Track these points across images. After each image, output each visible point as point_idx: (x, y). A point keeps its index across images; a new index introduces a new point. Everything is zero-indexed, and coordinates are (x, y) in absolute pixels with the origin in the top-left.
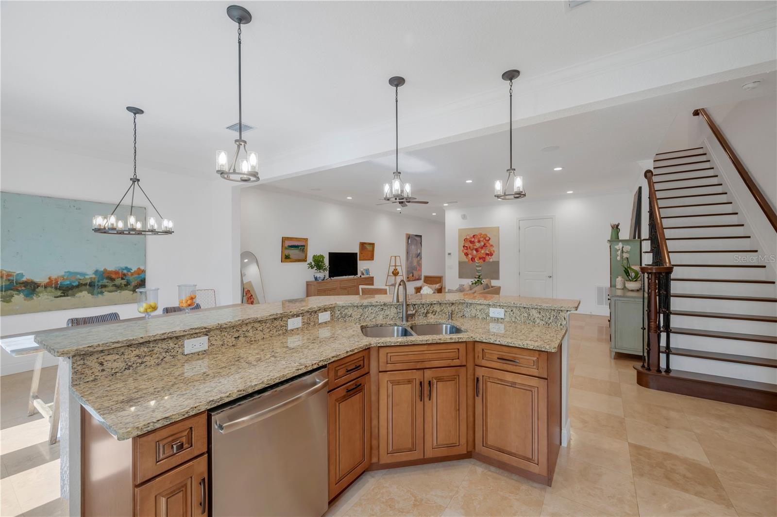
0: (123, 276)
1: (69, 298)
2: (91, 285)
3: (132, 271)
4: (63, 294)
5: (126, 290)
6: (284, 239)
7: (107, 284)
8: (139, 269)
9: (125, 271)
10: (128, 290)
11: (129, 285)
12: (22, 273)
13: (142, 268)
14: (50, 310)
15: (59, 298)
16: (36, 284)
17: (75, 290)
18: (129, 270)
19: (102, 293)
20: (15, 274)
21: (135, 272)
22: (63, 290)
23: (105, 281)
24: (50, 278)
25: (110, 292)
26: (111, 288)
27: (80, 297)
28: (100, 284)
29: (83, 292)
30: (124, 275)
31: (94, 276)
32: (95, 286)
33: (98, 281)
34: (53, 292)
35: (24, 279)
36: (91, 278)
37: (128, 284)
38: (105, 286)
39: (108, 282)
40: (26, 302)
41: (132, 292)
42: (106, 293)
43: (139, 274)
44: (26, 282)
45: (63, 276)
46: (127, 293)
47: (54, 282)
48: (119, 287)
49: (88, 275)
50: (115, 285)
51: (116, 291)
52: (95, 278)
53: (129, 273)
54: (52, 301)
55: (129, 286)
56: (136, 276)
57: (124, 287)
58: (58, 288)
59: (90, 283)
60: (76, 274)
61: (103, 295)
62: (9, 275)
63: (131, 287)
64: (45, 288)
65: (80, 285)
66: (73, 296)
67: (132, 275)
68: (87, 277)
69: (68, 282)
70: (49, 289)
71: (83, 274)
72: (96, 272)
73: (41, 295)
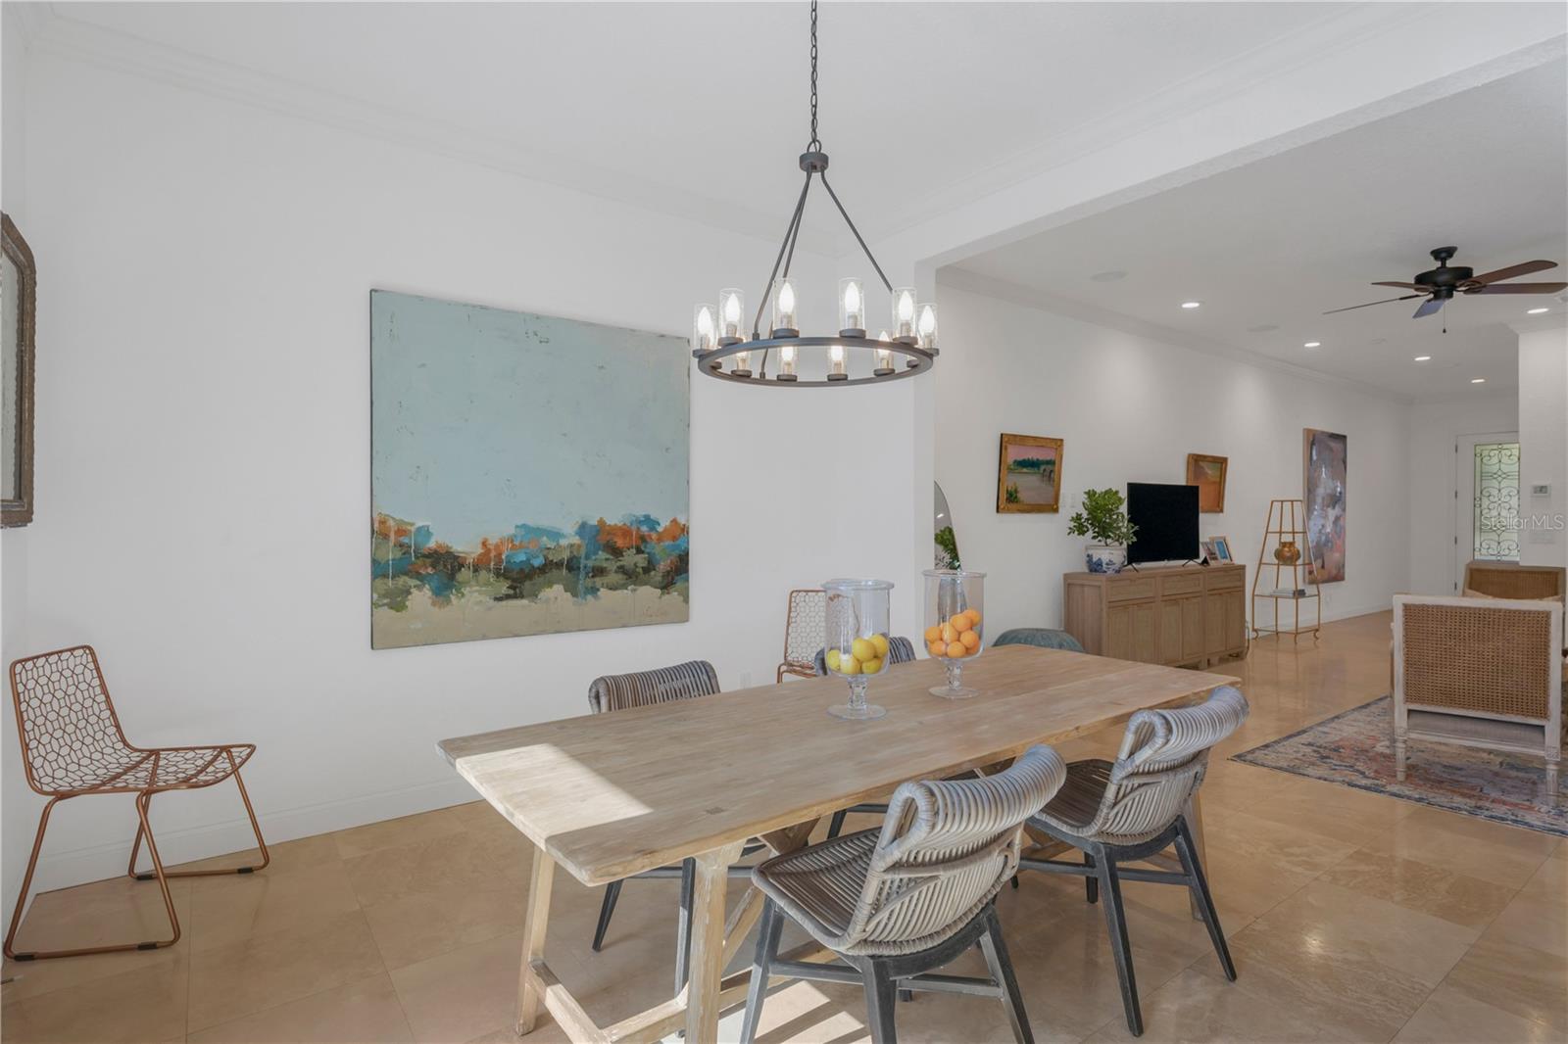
0: (639, 543)
1: (525, 602)
2: (572, 566)
3: (660, 529)
4: (511, 592)
5: (646, 584)
6: (1005, 441)
7: (605, 565)
8: (675, 521)
9: (644, 529)
10: (652, 586)
11: (654, 570)
12: (428, 527)
13: (681, 519)
14: (484, 637)
15: (504, 603)
16: (456, 558)
17: (537, 580)
18: (652, 524)
19: (594, 590)
20: (413, 529)
21: (666, 530)
22: (514, 580)
23: (602, 555)
24: (484, 544)
25: (611, 589)
26: (614, 578)
27: (547, 601)
28: (590, 563)
29: (556, 587)
30: (643, 539)
31: (576, 540)
32: (579, 568)
33: (587, 557)
34: (491, 584)
35: (432, 544)
36: (572, 546)
37: (650, 567)
38: (599, 571)
39: (607, 559)
40: (436, 609)
41: (658, 592)
42: (603, 592)
43: (675, 538)
44: (436, 552)
45: (511, 539)
46: (647, 593)
47: (493, 554)
48: (631, 576)
49: (563, 536)
50: (622, 570)
51: (624, 586)
52: (579, 546)
53: (654, 536)
54: (490, 609)
55: (653, 573)
56: (668, 543)
57: (642, 576)
58: (501, 573)
59: (570, 560)
60: (540, 531)
61: (596, 597)
62: (401, 532)
63: (657, 576)
64: (476, 570)
65: (549, 566)
66: (534, 595)
67: (660, 540)
68: (564, 542)
69: (522, 557)
70: (483, 574)
71: (555, 535)
72: (583, 528)
73: (466, 590)
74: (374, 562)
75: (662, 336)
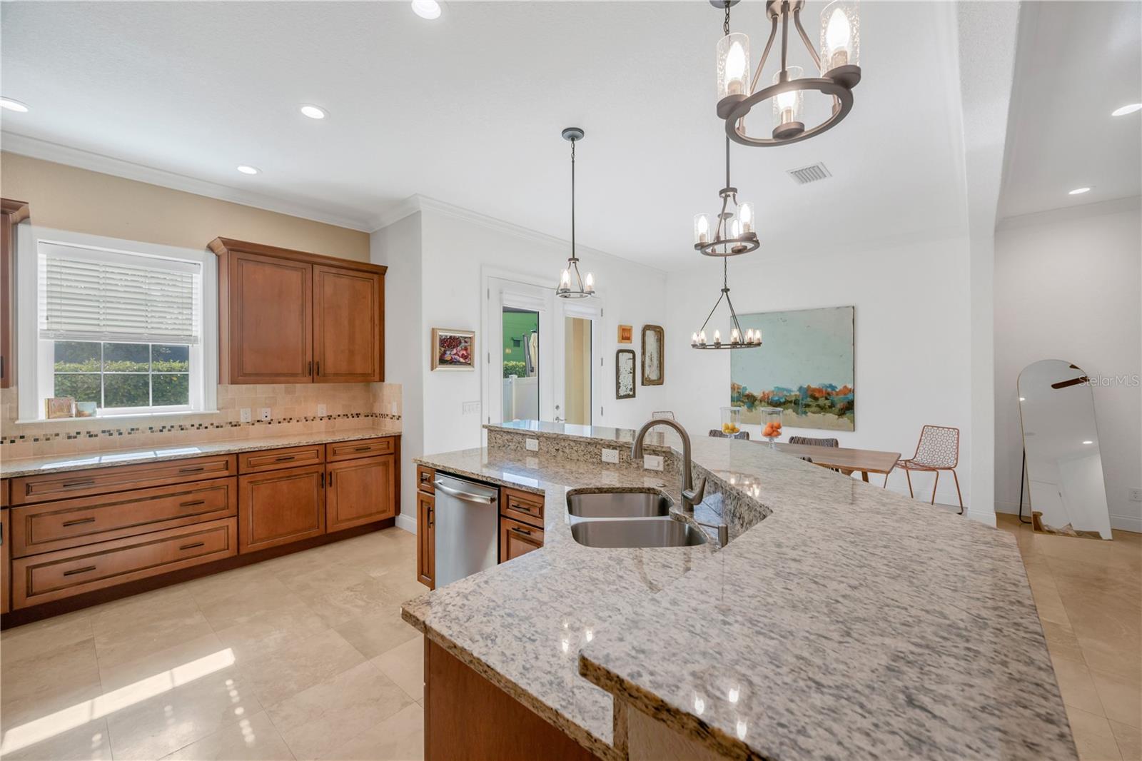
0: (827, 395)
2: (796, 402)
3: (837, 390)
5: (830, 413)
7: (810, 403)
8: (845, 387)
9: (829, 390)
10: (834, 414)
11: (834, 407)
12: (746, 387)
13: (850, 386)
16: (754, 397)
17: (783, 406)
18: (833, 388)
19: (805, 413)
20: (742, 387)
21: (840, 391)
23: (809, 399)
24: (764, 393)
25: (813, 413)
26: (814, 409)
27: (786, 414)
28: (804, 402)
29: (790, 410)
30: (829, 394)
31: (798, 393)
32: (799, 404)
33: (802, 400)
34: (766, 407)
35: (747, 392)
36: (796, 395)
37: (832, 406)
38: (808, 406)
39: (811, 401)
40: (749, 413)
41: (837, 416)
42: (809, 414)
43: (845, 394)
44: (749, 395)
45: (773, 392)
46: (831, 417)
47: (766, 396)
48: (822, 409)
49: (792, 391)
50: (818, 406)
51: (820, 413)
52: (799, 395)
53: (834, 392)
55: (833, 409)
56: (842, 396)
57: (828, 410)
58: (770, 403)
59: (795, 400)
60: (783, 390)
61: (807, 416)
62: (738, 388)
63: (836, 410)
64: (761, 401)
65: (785, 403)
66: (781, 412)
67: (837, 395)
68: (793, 394)
69: (777, 398)
70: (763, 403)
71: (789, 391)
72: (800, 389)
73: (757, 408)
74: (732, 397)
75: (838, 308)
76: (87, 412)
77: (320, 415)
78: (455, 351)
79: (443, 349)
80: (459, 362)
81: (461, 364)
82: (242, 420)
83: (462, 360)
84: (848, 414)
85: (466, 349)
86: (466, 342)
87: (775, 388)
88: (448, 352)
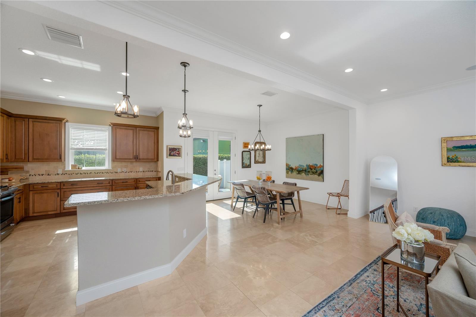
1: (300, 175)
2: (305, 171)
3: (318, 166)
6: (445, 140)
7: (310, 171)
8: (320, 165)
9: (315, 166)
12: (291, 165)
13: (322, 165)
15: (298, 175)
16: (293, 168)
17: (301, 172)
18: (317, 165)
19: (308, 174)
21: (319, 166)
22: (299, 172)
23: (309, 169)
24: (296, 167)
25: (311, 175)
26: (311, 173)
27: (303, 175)
28: (308, 170)
29: (303, 173)
30: (315, 167)
31: (306, 167)
37: (316, 172)
38: (309, 172)
41: (318, 176)
42: (309, 175)
43: (321, 168)
44: (291, 167)
45: (298, 166)
46: (316, 176)
48: (313, 173)
50: (312, 172)
51: (313, 174)
54: (296, 175)
56: (319, 168)
58: (297, 171)
59: (305, 170)
60: (302, 166)
61: (308, 176)
62: (288, 165)
63: (317, 173)
64: (295, 170)
65: (302, 171)
66: (301, 174)
67: (318, 168)
68: (304, 167)
69: (299, 169)
71: (303, 166)
72: (307, 165)
73: (294, 172)
74: (286, 168)
75: (318, 135)
76: (80, 168)
77: (140, 171)
78: (175, 152)
79: (170, 152)
80: (176, 155)
81: (177, 156)
82: (118, 171)
83: (177, 155)
84: (322, 175)
85: (178, 151)
86: (178, 149)
87: (300, 165)
88: (172, 153)
